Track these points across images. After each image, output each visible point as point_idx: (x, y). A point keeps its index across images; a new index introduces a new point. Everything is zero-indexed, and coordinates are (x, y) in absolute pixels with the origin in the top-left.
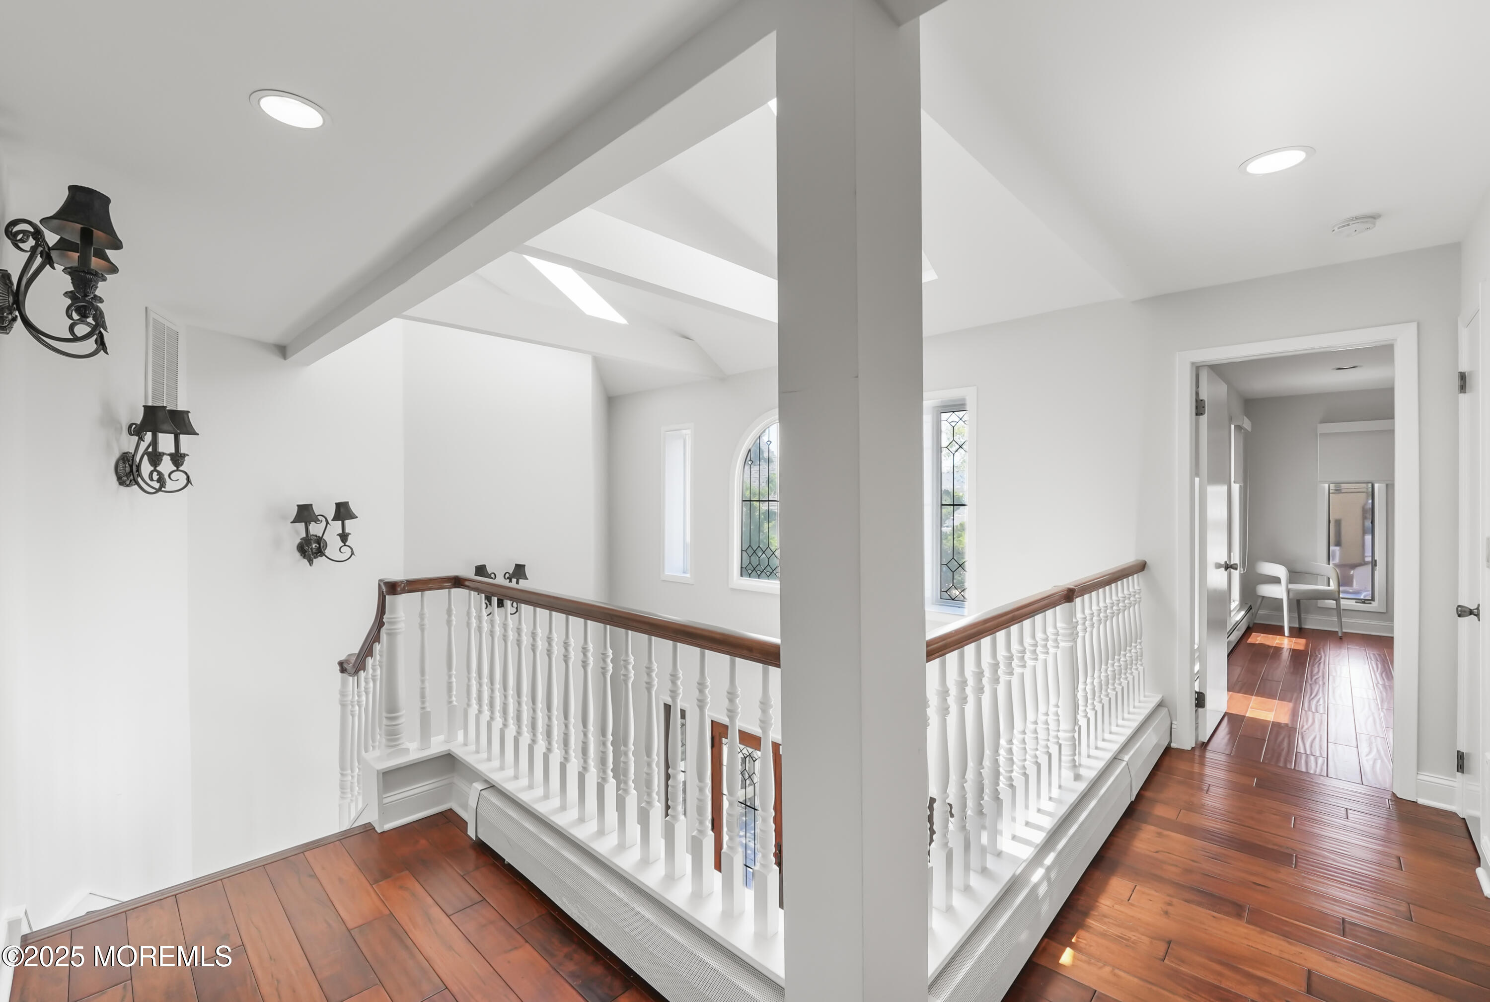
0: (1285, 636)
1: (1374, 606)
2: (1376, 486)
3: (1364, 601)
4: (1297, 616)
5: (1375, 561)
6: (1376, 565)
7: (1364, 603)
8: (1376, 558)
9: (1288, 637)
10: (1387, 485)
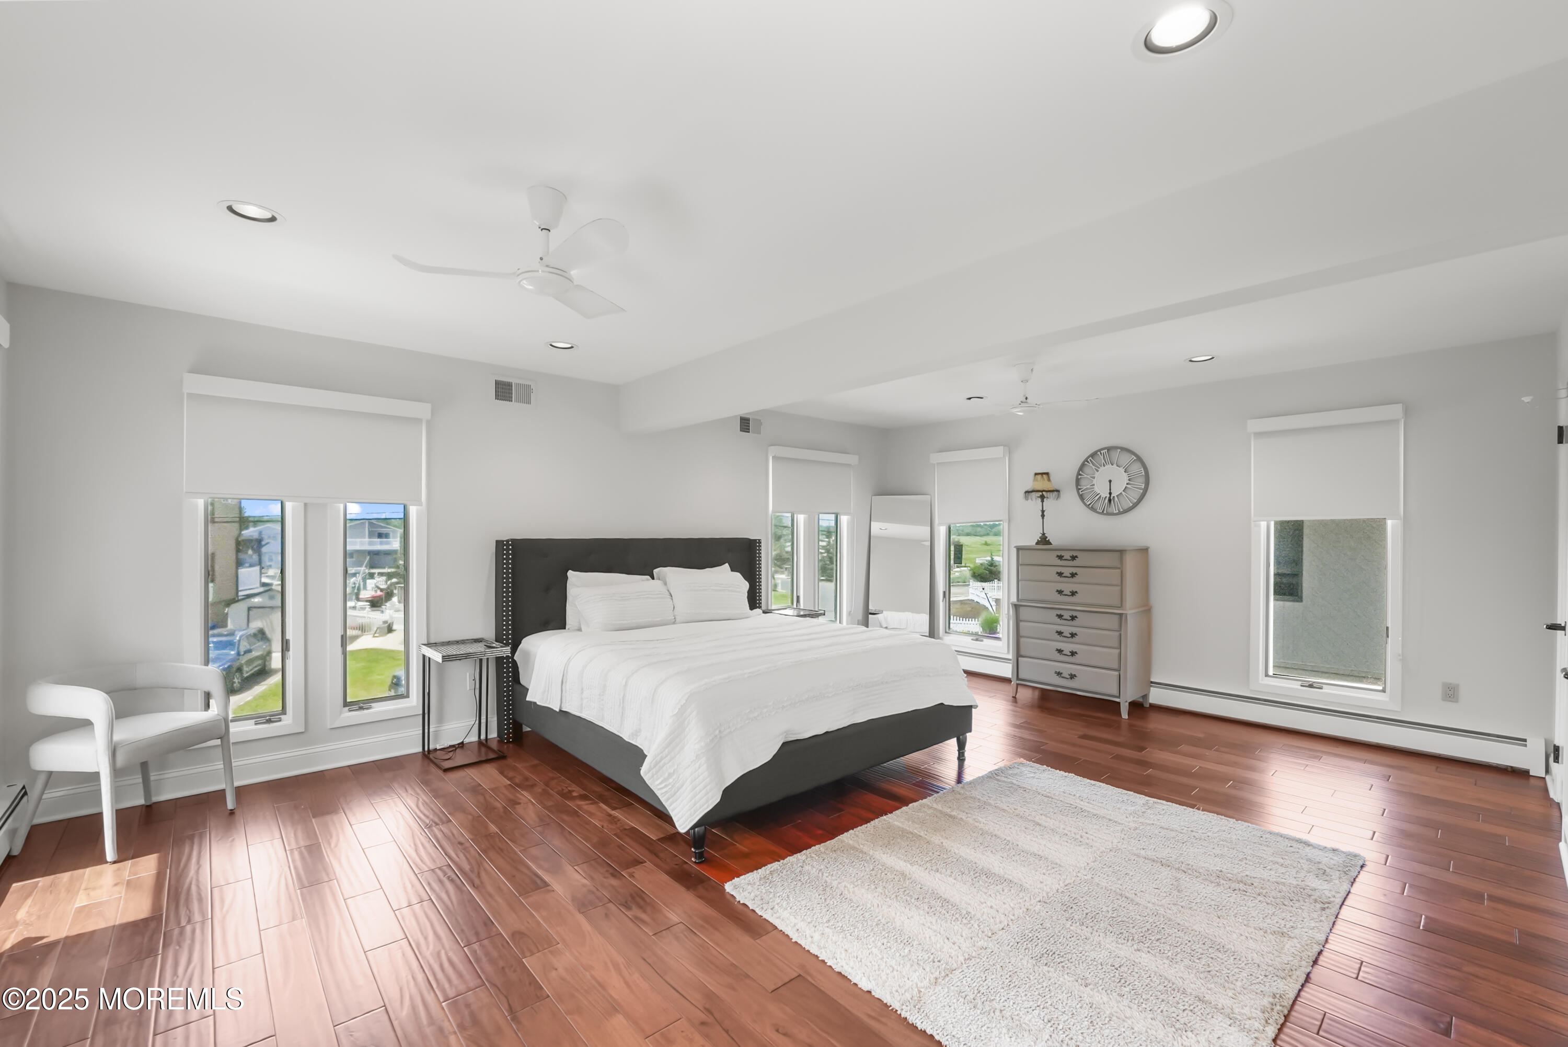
0: (107, 862)
1: (288, 723)
2: (289, 506)
3: (269, 719)
4: (140, 780)
5: (287, 642)
6: (288, 650)
7: (269, 721)
8: (289, 636)
9: (115, 862)
10: (306, 505)
